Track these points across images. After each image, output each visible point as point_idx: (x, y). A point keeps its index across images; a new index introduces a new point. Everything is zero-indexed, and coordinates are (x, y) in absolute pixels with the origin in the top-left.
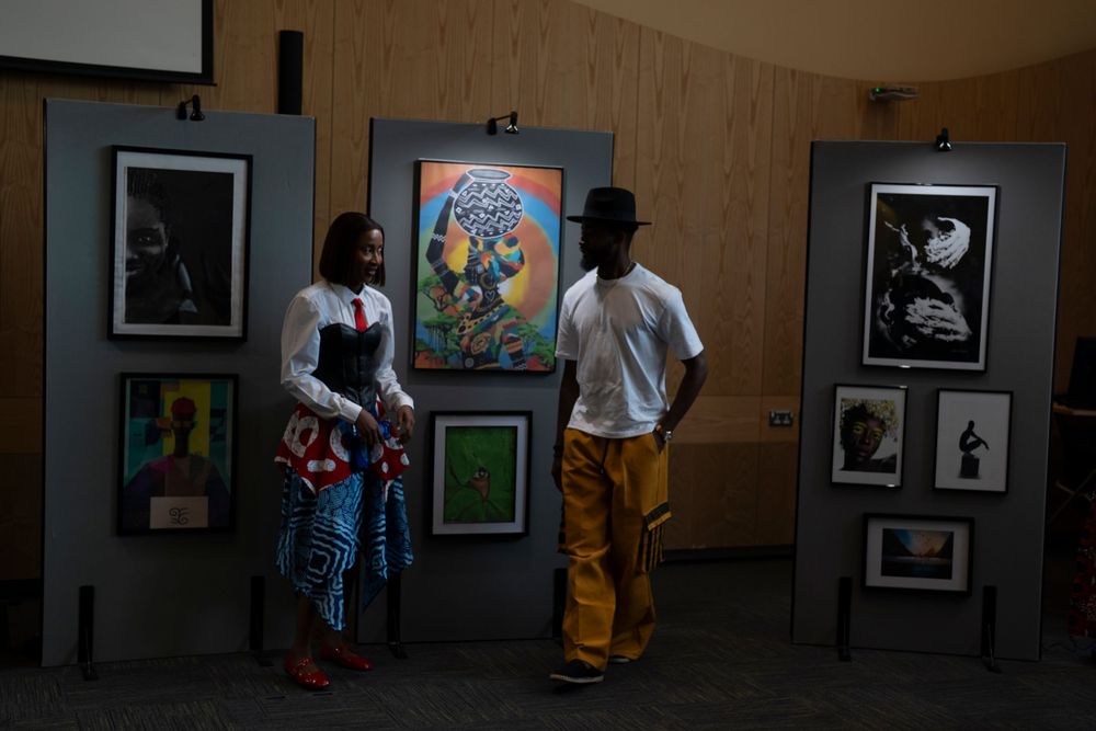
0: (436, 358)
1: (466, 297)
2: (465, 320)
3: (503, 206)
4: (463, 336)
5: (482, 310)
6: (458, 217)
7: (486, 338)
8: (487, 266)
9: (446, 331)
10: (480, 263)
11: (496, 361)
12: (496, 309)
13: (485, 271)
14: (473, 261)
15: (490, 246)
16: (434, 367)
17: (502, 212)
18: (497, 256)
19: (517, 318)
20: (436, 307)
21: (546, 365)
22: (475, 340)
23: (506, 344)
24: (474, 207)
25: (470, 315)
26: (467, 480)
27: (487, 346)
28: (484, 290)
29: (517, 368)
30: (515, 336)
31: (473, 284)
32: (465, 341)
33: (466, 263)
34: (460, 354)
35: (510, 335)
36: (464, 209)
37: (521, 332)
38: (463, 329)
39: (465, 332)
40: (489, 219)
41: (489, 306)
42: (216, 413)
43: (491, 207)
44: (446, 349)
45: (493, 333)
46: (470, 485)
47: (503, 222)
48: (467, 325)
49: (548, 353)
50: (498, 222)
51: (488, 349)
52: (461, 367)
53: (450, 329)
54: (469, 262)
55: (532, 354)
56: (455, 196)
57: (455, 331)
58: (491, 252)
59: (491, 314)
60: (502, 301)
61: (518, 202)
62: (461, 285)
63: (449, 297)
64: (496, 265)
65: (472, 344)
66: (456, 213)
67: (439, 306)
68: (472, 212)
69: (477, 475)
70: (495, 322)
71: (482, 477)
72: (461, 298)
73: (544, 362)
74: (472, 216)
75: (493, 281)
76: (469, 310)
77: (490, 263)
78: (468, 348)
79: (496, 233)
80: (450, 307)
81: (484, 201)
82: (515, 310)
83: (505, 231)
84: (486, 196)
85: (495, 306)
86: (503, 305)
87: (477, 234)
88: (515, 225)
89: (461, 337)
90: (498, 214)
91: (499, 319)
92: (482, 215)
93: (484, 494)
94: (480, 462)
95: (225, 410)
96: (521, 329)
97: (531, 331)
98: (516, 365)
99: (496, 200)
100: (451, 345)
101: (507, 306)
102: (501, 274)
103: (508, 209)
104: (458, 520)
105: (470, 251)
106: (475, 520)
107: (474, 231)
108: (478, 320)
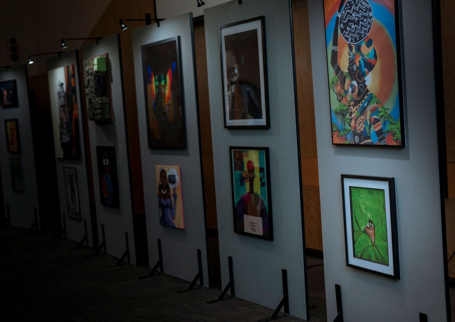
0: (341, 136)
1: (350, 90)
2: (352, 107)
3: (363, 16)
4: (352, 119)
5: (358, 99)
6: (342, 31)
7: (363, 120)
8: (358, 64)
9: (344, 116)
10: (355, 63)
11: (369, 138)
12: (366, 97)
13: (358, 68)
14: (352, 62)
15: (358, 48)
16: (341, 143)
17: (363, 21)
18: (363, 55)
19: (377, 103)
20: (338, 99)
21: (396, 141)
22: (358, 121)
23: (373, 125)
24: (349, 21)
25: (353, 103)
26: (363, 228)
27: (364, 126)
28: (358, 83)
29: (381, 143)
30: (377, 117)
31: (352, 79)
32: (353, 123)
33: (348, 65)
34: (351, 132)
35: (375, 117)
36: (344, 24)
37: (380, 114)
38: (351, 114)
39: (352, 117)
40: (356, 28)
41: (362, 95)
42: (261, 170)
43: (356, 19)
44: (345, 129)
45: (366, 117)
46: (365, 232)
47: (364, 29)
48: (353, 111)
49: (396, 130)
50: (361, 29)
51: (365, 128)
52: (354, 143)
53: (346, 114)
54: (350, 63)
55: (388, 132)
56: (340, 15)
57: (348, 115)
58: (359, 53)
59: (363, 101)
60: (368, 91)
61: (370, 10)
62: (347, 80)
63: (343, 90)
64: (362, 63)
65: (357, 125)
66: (340, 28)
67: (339, 99)
68: (347, 26)
69: (368, 225)
70: (366, 108)
71: (371, 227)
72: (348, 91)
73: (396, 138)
74: (348, 28)
75: (362, 76)
76: (352, 100)
77: (359, 62)
78: (355, 128)
79: (361, 38)
80: (344, 98)
81: (353, 15)
82: (376, 96)
83: (365, 35)
84: (354, 10)
85: (364, 96)
86: (369, 93)
87: (352, 41)
88: (369, 29)
89: (351, 120)
90: (361, 23)
91: (368, 105)
92: (353, 26)
93: (373, 241)
94: (369, 216)
95: (264, 168)
96: (380, 112)
97: (386, 113)
98: (380, 140)
99: (358, 12)
100: (347, 127)
101: (371, 94)
102: (366, 69)
103: (365, 17)
104: (361, 258)
105: (350, 55)
106: (369, 260)
107: (350, 40)
108: (357, 107)
